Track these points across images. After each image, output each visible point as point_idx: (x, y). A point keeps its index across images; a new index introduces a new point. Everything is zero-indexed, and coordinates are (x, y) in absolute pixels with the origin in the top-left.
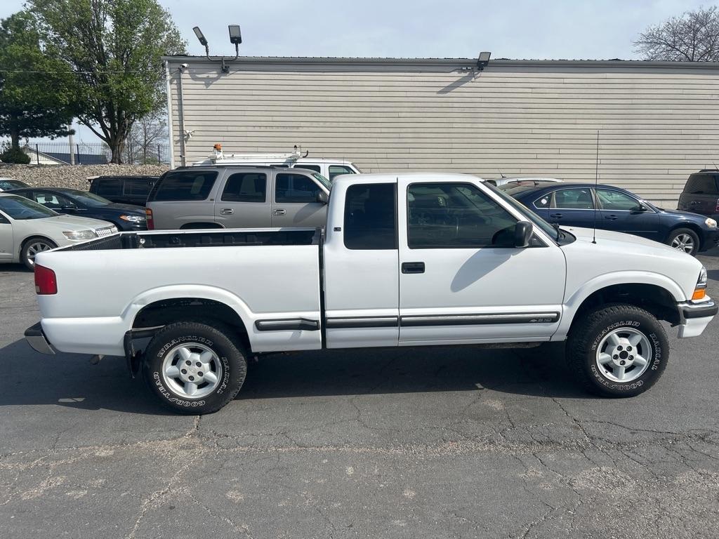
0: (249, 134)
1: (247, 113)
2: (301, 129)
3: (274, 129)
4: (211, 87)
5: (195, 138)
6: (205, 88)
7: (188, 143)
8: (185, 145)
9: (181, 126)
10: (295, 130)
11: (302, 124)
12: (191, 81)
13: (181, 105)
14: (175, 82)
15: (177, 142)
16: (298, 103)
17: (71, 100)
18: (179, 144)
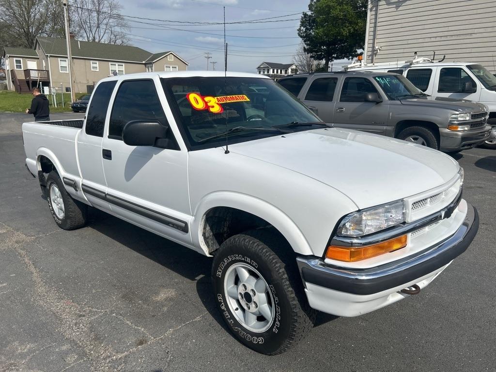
0: (425, 45)
1: (426, 27)
2: (474, 36)
3: (449, 38)
4: (401, 8)
5: (382, 52)
6: (395, 10)
7: (377, 57)
8: (374, 58)
9: (374, 43)
10: (468, 37)
11: (476, 31)
12: (386, 6)
13: (375, 27)
14: (374, 9)
15: (369, 56)
16: (475, 12)
17: (349, 32)
18: (370, 58)
